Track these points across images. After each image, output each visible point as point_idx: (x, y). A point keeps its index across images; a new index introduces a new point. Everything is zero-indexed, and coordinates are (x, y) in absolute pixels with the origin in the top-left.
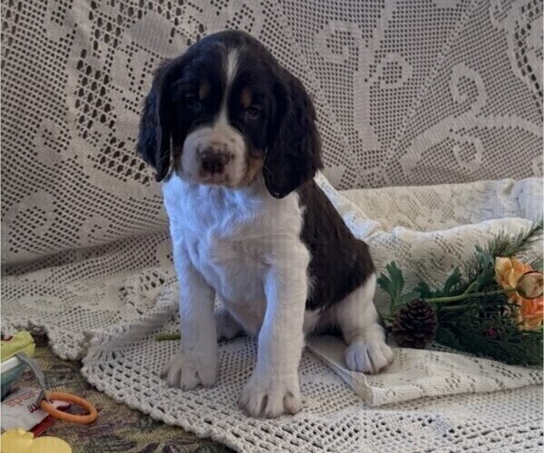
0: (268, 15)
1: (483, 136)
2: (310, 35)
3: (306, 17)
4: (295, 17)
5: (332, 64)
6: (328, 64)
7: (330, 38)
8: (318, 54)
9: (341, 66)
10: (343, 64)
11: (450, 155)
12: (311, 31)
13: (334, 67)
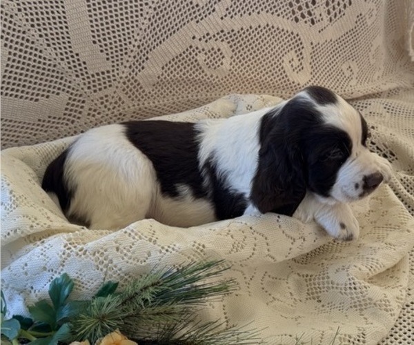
1: (230, 39)
11: (195, 64)
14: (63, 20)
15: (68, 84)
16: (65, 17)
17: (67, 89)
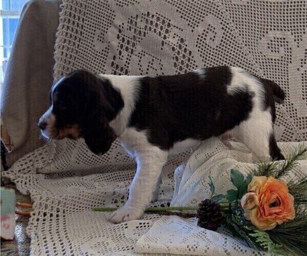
0: (225, 30)
2: (256, 41)
3: (252, 30)
4: (244, 30)
5: (272, 60)
6: (268, 59)
7: (270, 42)
8: (261, 53)
9: (278, 60)
10: (280, 59)
12: (256, 39)
13: (273, 61)
14: (287, 83)
15: (285, 121)
16: (288, 82)
17: (284, 124)
